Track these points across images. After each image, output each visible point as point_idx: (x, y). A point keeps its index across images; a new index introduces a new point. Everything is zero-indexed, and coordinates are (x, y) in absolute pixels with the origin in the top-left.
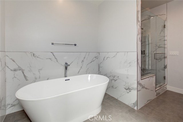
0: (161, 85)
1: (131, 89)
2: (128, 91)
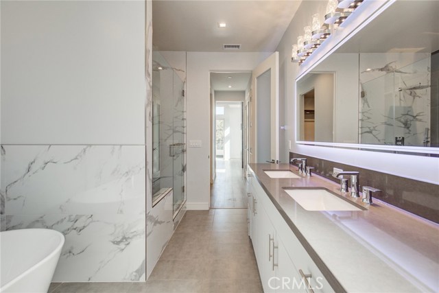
0: (180, 205)
1: (131, 238)
2: (122, 246)
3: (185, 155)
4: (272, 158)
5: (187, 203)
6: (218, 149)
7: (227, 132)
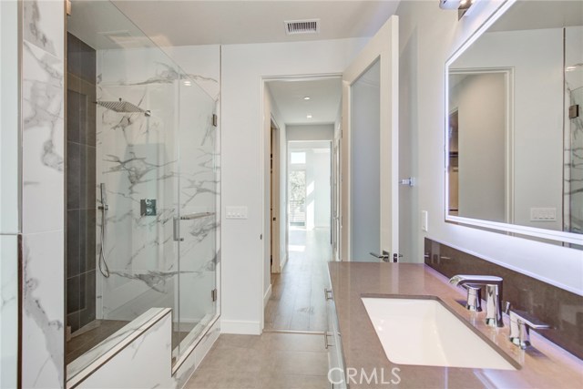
3: (218, 232)
4: (384, 248)
5: (222, 320)
6: (292, 223)
7: (310, 189)
